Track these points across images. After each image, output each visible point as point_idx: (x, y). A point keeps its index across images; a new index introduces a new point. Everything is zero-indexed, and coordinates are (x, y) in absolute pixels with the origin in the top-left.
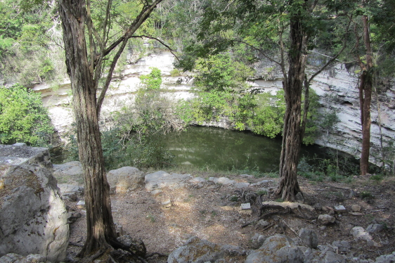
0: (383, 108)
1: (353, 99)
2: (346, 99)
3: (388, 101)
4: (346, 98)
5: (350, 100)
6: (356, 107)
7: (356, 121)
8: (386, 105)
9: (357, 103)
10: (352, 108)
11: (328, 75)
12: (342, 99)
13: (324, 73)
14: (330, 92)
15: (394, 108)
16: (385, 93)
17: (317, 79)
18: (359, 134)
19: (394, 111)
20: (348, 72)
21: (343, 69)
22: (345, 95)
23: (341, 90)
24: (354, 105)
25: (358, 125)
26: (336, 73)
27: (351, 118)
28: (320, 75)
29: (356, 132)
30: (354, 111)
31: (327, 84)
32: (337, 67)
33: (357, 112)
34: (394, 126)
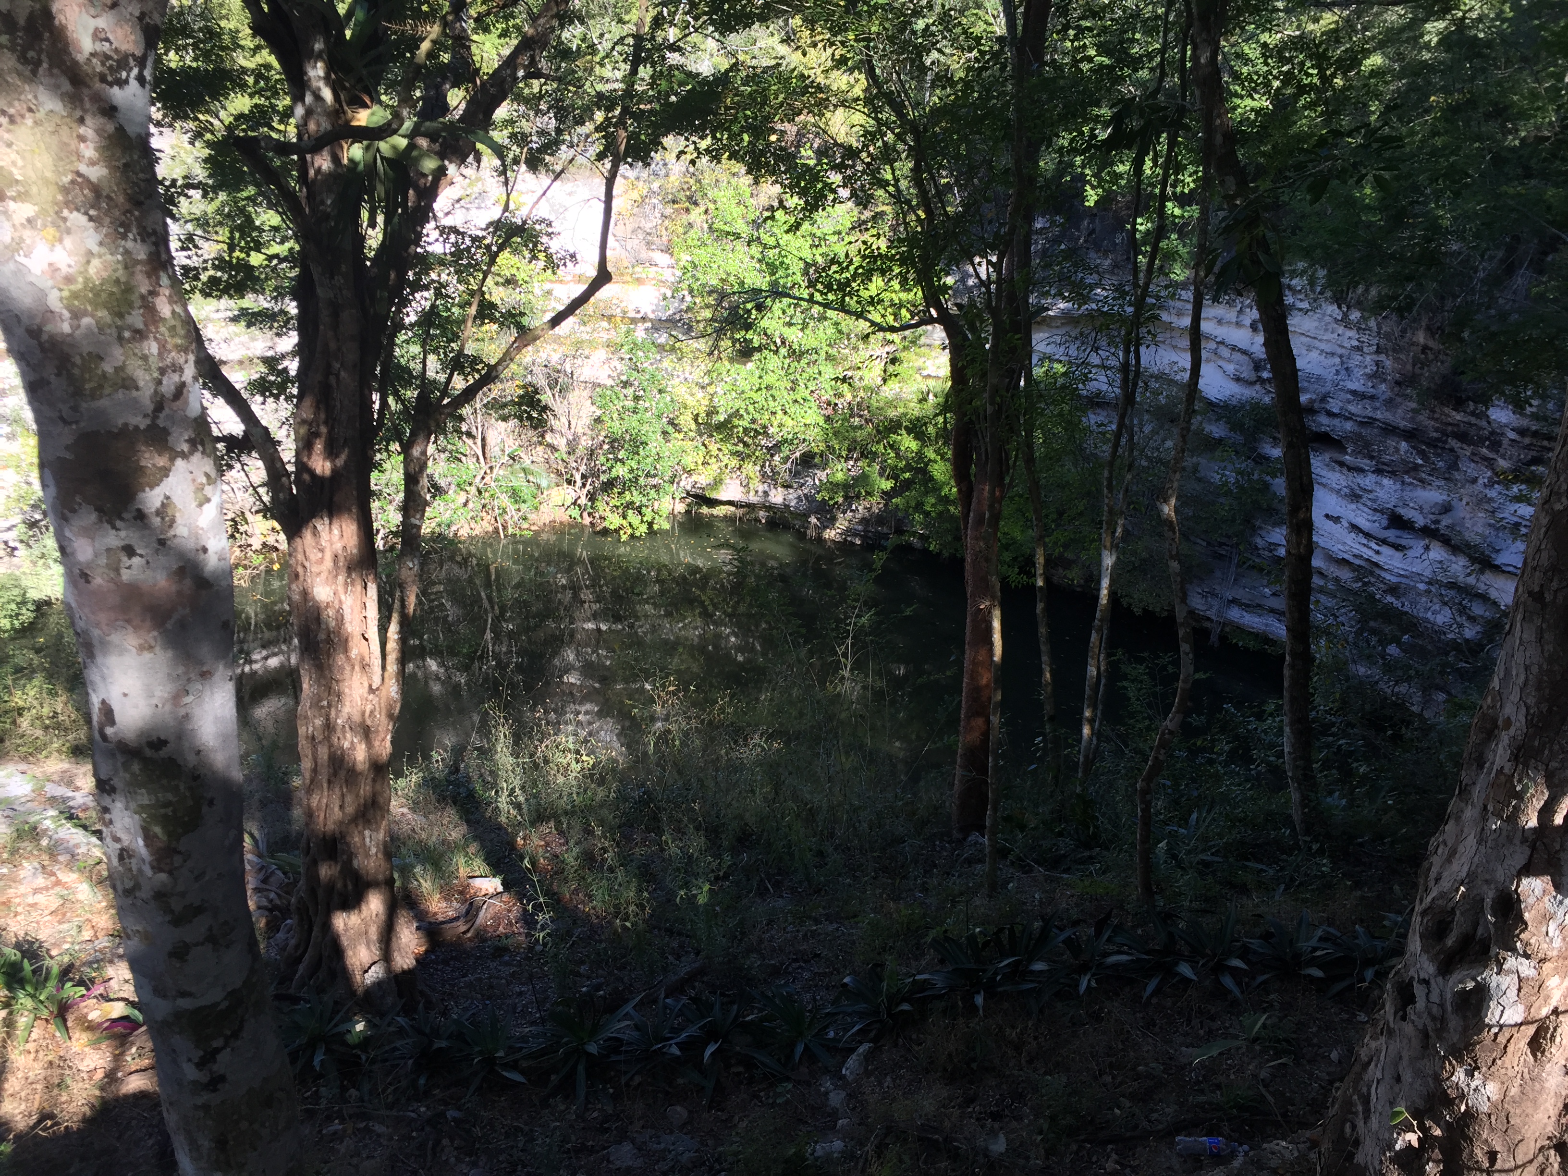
0: (1471, 470)
1: (1349, 426)
2: (1322, 423)
3: (1495, 446)
4: (1321, 419)
5: (1337, 428)
6: (1365, 463)
7: (1354, 521)
8: (1485, 459)
9: (1367, 444)
10: (1341, 464)
11: (1256, 314)
12: (1307, 422)
13: (1239, 307)
14: (1258, 387)
15: (1517, 477)
16: (1483, 408)
17: (1206, 328)
18: (1362, 577)
19: (1516, 487)
20: (1339, 305)
21: (1316, 289)
22: (1316, 405)
23: (1303, 383)
24: (1350, 451)
25: (1362, 539)
26: (1288, 309)
27: (1339, 508)
28: (1222, 313)
29: (1354, 568)
30: (1351, 476)
31: (1245, 355)
32: (1292, 282)
33: (1360, 480)
34: (1507, 554)
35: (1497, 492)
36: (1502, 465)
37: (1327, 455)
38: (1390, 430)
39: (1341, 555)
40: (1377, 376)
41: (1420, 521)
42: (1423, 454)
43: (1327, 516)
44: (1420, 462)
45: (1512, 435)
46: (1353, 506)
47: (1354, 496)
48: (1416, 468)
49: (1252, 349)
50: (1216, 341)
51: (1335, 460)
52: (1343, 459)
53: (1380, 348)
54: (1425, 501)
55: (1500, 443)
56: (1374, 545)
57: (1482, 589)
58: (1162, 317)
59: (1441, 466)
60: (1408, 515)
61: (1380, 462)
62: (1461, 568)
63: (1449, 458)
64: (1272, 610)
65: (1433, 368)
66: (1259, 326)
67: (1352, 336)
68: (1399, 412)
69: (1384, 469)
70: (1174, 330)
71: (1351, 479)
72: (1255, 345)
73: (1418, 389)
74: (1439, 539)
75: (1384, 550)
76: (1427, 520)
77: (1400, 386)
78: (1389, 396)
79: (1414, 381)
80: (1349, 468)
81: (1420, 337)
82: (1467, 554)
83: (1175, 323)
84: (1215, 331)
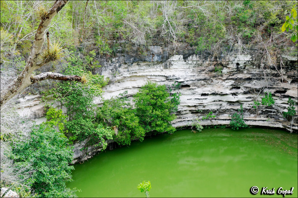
0: (217, 81)
1: (191, 82)
2: (186, 83)
3: (222, 76)
5: (189, 83)
6: (194, 87)
7: (195, 98)
8: (220, 78)
9: (195, 84)
10: (191, 89)
11: (162, 68)
12: (182, 84)
13: (156, 68)
14: (166, 81)
15: (227, 79)
16: (221, 70)
17: (147, 74)
18: (197, 107)
19: (226, 81)
20: (185, 61)
21: (180, 59)
22: (184, 80)
23: (181, 77)
24: (191, 86)
25: (198, 100)
26: (172, 65)
27: (189, 97)
28: (151, 70)
29: (195, 106)
30: (193, 90)
31: (162, 76)
32: (173, 59)
33: (195, 90)
34: (228, 91)
35: (224, 83)
36: (224, 78)
37: (185, 89)
38: (200, 80)
39: (194, 105)
40: (193, 71)
41: (210, 93)
42: (206, 82)
43: (188, 99)
44: (205, 83)
45: (225, 73)
46: (193, 95)
47: (194, 94)
49: (163, 75)
50: (151, 76)
51: (188, 89)
52: (190, 88)
53: (194, 67)
54: (208, 89)
55: (223, 75)
56: (201, 100)
57: (220, 99)
58: (134, 74)
59: (210, 83)
60: (207, 93)
61: (197, 86)
62: (218, 98)
63: (211, 81)
64: (179, 122)
65: (209, 67)
66: (163, 70)
67: (188, 66)
68: (201, 76)
69: (198, 87)
70: (139, 76)
71: (192, 91)
72: (163, 74)
73: (205, 71)
74: (214, 94)
75: (203, 100)
76: (213, 92)
77: (200, 72)
78: (197, 74)
79: (205, 70)
80: (193, 89)
81: (208, 62)
82: (220, 94)
83: (138, 75)
84: (150, 74)
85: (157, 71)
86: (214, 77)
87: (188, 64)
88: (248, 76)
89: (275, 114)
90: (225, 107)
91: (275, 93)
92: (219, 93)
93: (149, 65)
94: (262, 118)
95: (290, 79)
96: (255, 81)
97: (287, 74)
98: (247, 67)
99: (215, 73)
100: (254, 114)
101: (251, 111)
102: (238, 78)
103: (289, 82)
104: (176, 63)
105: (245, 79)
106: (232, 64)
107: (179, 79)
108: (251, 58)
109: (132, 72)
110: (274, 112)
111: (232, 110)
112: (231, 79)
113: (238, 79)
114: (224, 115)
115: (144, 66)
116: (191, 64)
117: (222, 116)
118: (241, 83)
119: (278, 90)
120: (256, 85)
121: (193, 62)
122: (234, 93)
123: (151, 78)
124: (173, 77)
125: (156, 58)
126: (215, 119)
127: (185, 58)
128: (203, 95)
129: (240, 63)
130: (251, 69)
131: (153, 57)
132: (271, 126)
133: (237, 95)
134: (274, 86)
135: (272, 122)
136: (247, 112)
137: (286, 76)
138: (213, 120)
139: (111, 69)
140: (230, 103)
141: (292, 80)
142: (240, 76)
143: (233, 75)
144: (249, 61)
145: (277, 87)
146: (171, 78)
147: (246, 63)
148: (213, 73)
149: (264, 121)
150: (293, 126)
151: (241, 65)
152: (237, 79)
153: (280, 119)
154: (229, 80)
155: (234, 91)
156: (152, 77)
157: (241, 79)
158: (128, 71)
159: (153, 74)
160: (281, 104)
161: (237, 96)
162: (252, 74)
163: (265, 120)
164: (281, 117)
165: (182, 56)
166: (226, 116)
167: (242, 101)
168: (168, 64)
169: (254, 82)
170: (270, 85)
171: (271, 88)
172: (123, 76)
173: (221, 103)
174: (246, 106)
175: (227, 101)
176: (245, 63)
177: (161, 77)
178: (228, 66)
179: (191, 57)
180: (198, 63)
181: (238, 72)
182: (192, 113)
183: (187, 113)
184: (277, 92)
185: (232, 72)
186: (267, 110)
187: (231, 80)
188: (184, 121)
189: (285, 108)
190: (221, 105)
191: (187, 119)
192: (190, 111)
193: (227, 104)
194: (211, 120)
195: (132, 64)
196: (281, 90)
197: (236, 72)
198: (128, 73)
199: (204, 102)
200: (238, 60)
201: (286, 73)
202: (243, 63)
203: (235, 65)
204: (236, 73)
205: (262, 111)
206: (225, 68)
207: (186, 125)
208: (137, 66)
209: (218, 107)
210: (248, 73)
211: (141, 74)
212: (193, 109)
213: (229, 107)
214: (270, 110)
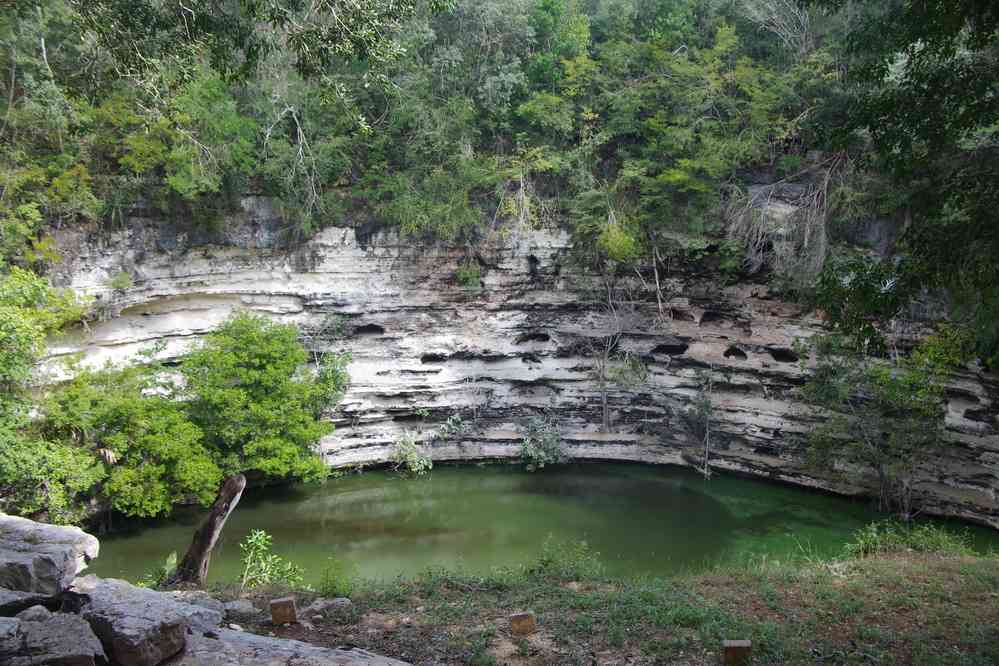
0: (469, 315)
1: (385, 316)
2: (368, 319)
3: (485, 297)
4: (367, 317)
5: (380, 319)
6: (398, 334)
7: (400, 369)
8: (480, 306)
9: (398, 322)
10: (385, 339)
11: (288, 269)
12: (356, 322)
13: (269, 267)
14: (305, 313)
15: (502, 308)
16: (482, 279)
17: (241, 288)
18: (410, 399)
19: (500, 315)
20: (364, 248)
21: (346, 242)
22: (362, 310)
23: (350, 300)
24: (388, 330)
25: (411, 376)
26: (321, 259)
27: (383, 366)
28: (253, 275)
29: (403, 396)
30: (392, 344)
31: (290, 295)
32: (325, 242)
33: (400, 344)
34: (507, 347)
35: (492, 320)
36: (493, 306)
37: (367, 339)
38: (417, 309)
39: (397, 392)
40: (393, 282)
41: (448, 353)
42: (436, 316)
43: (378, 373)
44: (434, 321)
45: (495, 289)
46: (396, 361)
47: (398, 355)
48: (431, 325)
49: (293, 291)
50: (254, 294)
51: (377, 339)
52: (385, 335)
53: (393, 267)
54: (443, 340)
55: (489, 295)
56: (421, 376)
57: (486, 374)
58: (197, 290)
59: (448, 319)
60: (438, 351)
61: (407, 331)
62: (477, 368)
63: (452, 313)
64: (351, 447)
65: (443, 267)
66: (292, 276)
67: (373, 265)
68: (418, 298)
69: (411, 333)
70: (215, 296)
71: (392, 346)
72: (291, 288)
73: (430, 282)
74: (464, 356)
75: (428, 376)
76: (459, 349)
77: (413, 283)
78: (406, 291)
79: (428, 277)
80: (393, 339)
81: (435, 253)
82: (480, 357)
83: (210, 291)
84: (250, 288)
85: (272, 279)
86: (461, 300)
87: (371, 257)
88: (570, 298)
89: (661, 420)
90: (504, 400)
91: (653, 351)
92: (479, 351)
93: (245, 260)
94: (623, 436)
95: (697, 310)
96: (592, 313)
97: (688, 294)
98: (564, 270)
99: (463, 288)
100: (595, 423)
101: (588, 412)
102: (536, 304)
103: (698, 320)
104: (334, 254)
105: (559, 306)
106: (513, 257)
107: (343, 305)
108: (571, 240)
109: (186, 280)
110: (658, 416)
111: (528, 410)
112: (516, 307)
113: (537, 307)
114: (502, 428)
115: (228, 263)
116: (383, 257)
117: (497, 428)
118: (549, 322)
119: (663, 343)
120: (593, 326)
121: (388, 251)
122: (526, 354)
123: (252, 304)
124: (325, 299)
125: (266, 235)
126: (474, 440)
127: (363, 239)
128: (428, 358)
129: (538, 254)
130: (575, 276)
131: (255, 231)
132: (650, 459)
133: (539, 362)
134: (651, 331)
135: (653, 448)
136: (576, 416)
137: (686, 300)
138: (466, 443)
139: (106, 266)
140: (521, 385)
141: (704, 311)
142: (544, 297)
143: (522, 295)
144: (565, 250)
145: (658, 333)
146: (320, 303)
147: (557, 254)
148: (456, 289)
149: (626, 443)
150: (712, 456)
151: (544, 264)
152: (533, 306)
153: (677, 436)
154: (509, 310)
155: (528, 347)
156: (258, 300)
157: (546, 307)
158: (173, 277)
159: (258, 288)
160: (678, 387)
161: (539, 364)
162: (580, 290)
163: (632, 443)
164: (680, 432)
165: (351, 233)
166: (508, 429)
167: (556, 380)
168: (307, 255)
169: (590, 317)
170: (638, 328)
171: (640, 337)
172: (154, 293)
173: (488, 385)
174: (569, 395)
175: (509, 378)
176: (553, 257)
177: (287, 298)
178: (500, 266)
179: (380, 235)
180: (405, 253)
181: (538, 285)
182: (396, 419)
183: (380, 421)
184: (660, 349)
185: (517, 284)
186: (637, 407)
187: (518, 312)
188: (370, 445)
189: (687, 400)
190: (489, 392)
191: (379, 440)
192: (388, 412)
193: (511, 390)
194: (459, 444)
195: (185, 252)
196: (671, 343)
197: (530, 286)
198: (174, 283)
199: (431, 380)
200: (533, 245)
201: (685, 289)
202: (548, 255)
203: (525, 261)
204: (531, 290)
205: (622, 412)
206: (492, 272)
207: (375, 458)
208: (205, 260)
209: (482, 400)
210: (568, 290)
211: (218, 289)
212: (400, 405)
213: (516, 400)
214: (644, 408)
